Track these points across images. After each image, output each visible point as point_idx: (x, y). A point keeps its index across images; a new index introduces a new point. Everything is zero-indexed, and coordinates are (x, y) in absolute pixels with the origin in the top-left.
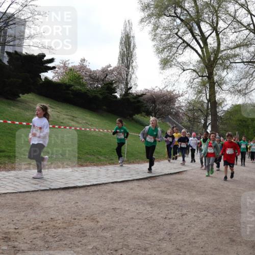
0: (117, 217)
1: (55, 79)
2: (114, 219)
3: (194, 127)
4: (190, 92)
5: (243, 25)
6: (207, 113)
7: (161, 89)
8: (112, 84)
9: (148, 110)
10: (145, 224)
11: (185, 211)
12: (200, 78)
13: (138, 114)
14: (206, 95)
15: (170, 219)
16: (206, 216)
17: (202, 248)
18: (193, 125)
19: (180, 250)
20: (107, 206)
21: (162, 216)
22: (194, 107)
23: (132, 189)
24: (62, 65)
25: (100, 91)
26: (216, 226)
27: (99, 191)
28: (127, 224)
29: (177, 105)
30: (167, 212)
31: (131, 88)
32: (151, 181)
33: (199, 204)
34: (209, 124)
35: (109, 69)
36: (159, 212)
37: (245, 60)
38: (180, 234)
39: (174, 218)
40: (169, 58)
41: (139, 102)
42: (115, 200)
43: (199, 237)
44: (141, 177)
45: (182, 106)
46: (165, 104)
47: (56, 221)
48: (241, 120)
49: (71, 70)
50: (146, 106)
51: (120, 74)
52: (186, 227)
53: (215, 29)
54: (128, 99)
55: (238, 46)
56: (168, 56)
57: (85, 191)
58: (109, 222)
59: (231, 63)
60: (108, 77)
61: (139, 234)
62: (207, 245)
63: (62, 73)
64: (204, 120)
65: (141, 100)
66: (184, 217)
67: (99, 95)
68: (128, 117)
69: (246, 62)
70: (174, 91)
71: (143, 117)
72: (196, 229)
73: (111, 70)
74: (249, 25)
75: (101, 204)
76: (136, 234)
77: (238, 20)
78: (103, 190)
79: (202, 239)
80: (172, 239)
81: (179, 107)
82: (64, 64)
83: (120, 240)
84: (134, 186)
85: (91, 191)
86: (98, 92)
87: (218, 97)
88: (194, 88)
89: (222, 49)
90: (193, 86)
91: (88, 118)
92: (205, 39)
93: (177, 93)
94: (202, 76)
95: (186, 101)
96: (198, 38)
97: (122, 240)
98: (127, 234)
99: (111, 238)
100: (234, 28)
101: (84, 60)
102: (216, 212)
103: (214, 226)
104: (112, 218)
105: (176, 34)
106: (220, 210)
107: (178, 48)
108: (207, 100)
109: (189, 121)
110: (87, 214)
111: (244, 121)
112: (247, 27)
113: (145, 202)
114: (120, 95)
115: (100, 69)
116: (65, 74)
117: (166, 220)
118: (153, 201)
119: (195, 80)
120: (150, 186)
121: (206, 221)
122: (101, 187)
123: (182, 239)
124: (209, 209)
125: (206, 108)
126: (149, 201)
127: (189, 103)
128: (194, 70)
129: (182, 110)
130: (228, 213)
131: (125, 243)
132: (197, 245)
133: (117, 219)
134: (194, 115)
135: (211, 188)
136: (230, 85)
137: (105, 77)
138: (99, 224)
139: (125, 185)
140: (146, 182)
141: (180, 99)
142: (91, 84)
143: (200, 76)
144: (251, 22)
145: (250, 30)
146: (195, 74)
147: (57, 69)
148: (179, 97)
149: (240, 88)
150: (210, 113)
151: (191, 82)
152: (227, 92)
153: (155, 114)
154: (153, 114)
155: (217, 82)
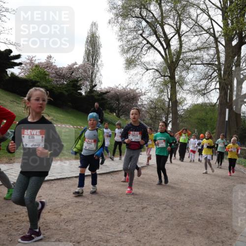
0: (80, 211)
1: (22, 75)
2: (76, 212)
3: (156, 125)
4: (152, 90)
5: (204, 29)
6: (168, 111)
7: (124, 87)
8: (77, 81)
9: (112, 107)
10: (107, 217)
11: (145, 205)
12: (163, 77)
14: (168, 94)
15: (131, 211)
16: (165, 209)
17: (161, 239)
18: (154, 122)
19: (140, 242)
20: (70, 200)
21: (123, 209)
22: (156, 106)
24: (28, 61)
25: (65, 88)
26: (175, 218)
27: (63, 185)
28: (90, 217)
29: (139, 103)
30: (128, 205)
31: (95, 85)
32: (113, 175)
33: (158, 197)
34: (170, 121)
35: (75, 67)
36: (120, 205)
37: (204, 62)
38: (141, 226)
39: (135, 211)
40: (133, 58)
41: (103, 99)
43: (158, 229)
44: (104, 172)
45: (145, 105)
46: (128, 101)
47: (20, 214)
48: (199, 119)
49: (36, 66)
50: (109, 104)
51: (85, 71)
52: (146, 219)
53: (178, 31)
54: (93, 96)
55: (199, 49)
56: (133, 56)
57: (49, 185)
58: (72, 215)
59: (191, 64)
60: (73, 74)
61: (101, 227)
62: (165, 237)
63: (28, 69)
64: (165, 118)
65: (106, 98)
66: (144, 210)
67: (65, 92)
69: (206, 64)
70: (137, 89)
72: (155, 221)
73: (76, 68)
74: (209, 29)
75: (64, 198)
76: (97, 227)
77: (199, 24)
78: (67, 184)
79: (161, 231)
80: (133, 231)
81: (142, 105)
82: (31, 60)
83: (82, 233)
85: (55, 185)
86: (63, 88)
87: (179, 96)
88: (156, 87)
89: (183, 51)
90: (155, 85)
91: (53, 114)
92: (168, 41)
93: (140, 92)
94: (165, 76)
95: (148, 100)
96: (162, 39)
97: (85, 233)
98: (89, 227)
99: (74, 231)
100: (196, 32)
101: (51, 57)
102: (175, 206)
103: (173, 218)
104: (75, 211)
105: (141, 35)
106: (178, 203)
107: (142, 49)
108: (169, 99)
109: (151, 118)
110: (51, 207)
111: (202, 119)
112: (207, 31)
113: (108, 195)
114: (85, 93)
115: (66, 67)
116: (31, 70)
117: (128, 213)
118: (115, 195)
119: (157, 80)
120: (112, 180)
121: (165, 214)
122: (64, 182)
123: (142, 231)
124: (168, 202)
125: (167, 106)
126: (111, 195)
127: (151, 101)
128: (156, 70)
129: (145, 108)
130: (186, 206)
131: (88, 235)
132: (156, 237)
133: (80, 212)
134: (155, 113)
136: (190, 86)
137: (71, 74)
138: (62, 217)
140: (109, 176)
141: (143, 97)
142: (57, 81)
143: (162, 76)
144: (211, 27)
145: (209, 34)
146: (157, 73)
147: (23, 65)
148: (142, 95)
149: (199, 89)
150: (171, 111)
151: (153, 81)
152: (188, 91)
153: (119, 111)
154: (117, 111)
155: (178, 82)
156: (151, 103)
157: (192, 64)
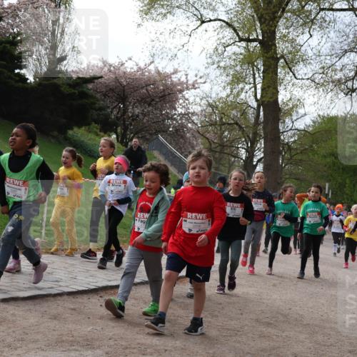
6: (255, 134)
7: (142, 65)
8: (14, 43)
9: (107, 117)
12: (244, 44)
13: (80, 126)
14: (255, 87)
23: (55, 318)
29: (180, 110)
34: (259, 161)
41: (84, 95)
42: (9, 346)
44: (81, 288)
45: (193, 114)
46: (150, 105)
54: (56, 87)
59: (321, 9)
64: (247, 151)
68: (55, 133)
70: (176, 72)
71: (92, 136)
81: (187, 116)
84: (60, 309)
87: (283, 96)
88: (225, 68)
90: (222, 64)
93: (183, 79)
94: (248, 40)
95: (204, 102)
108: (257, 100)
114: (35, 77)
120: (103, 311)
125: (253, 120)
127: (210, 105)
128: (227, 23)
129: (193, 122)
134: (221, 137)
135: (257, 320)
136: (316, 67)
139: (38, 307)
141: (189, 94)
143: (241, 40)
146: (228, 33)
148: (187, 89)
149: (339, 75)
150: (262, 133)
151: (219, 51)
152: (307, 82)
153: (125, 129)
154: (119, 130)
155: (282, 57)
156: (210, 110)
157: (323, 9)
